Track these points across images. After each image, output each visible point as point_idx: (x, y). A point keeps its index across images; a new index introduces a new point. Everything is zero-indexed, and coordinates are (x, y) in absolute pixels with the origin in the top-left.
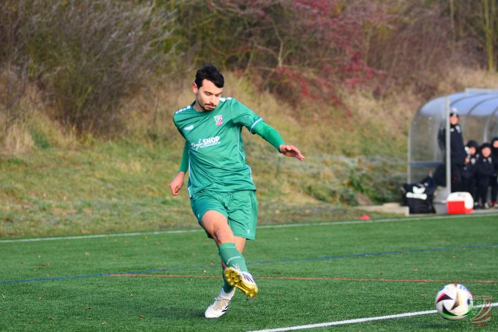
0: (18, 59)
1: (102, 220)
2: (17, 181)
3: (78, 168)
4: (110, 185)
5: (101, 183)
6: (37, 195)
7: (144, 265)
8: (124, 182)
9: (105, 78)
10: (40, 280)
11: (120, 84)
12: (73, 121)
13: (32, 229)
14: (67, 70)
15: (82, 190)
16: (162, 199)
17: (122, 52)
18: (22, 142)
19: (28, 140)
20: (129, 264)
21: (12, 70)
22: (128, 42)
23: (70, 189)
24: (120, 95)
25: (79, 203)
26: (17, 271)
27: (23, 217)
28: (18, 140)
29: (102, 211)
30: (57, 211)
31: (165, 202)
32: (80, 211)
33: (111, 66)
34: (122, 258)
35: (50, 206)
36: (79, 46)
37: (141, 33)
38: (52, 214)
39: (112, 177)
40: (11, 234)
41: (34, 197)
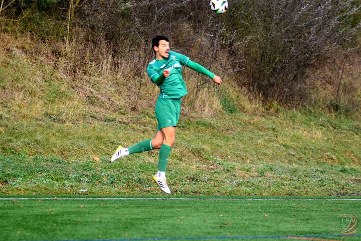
0: (212, 26)
1: (283, 184)
2: (204, 143)
3: (262, 133)
4: (291, 152)
5: (284, 149)
6: (222, 156)
7: (321, 230)
8: (305, 149)
9: (293, 49)
10: (221, 238)
11: (307, 55)
12: (260, 88)
13: (216, 189)
14: (258, 39)
15: (265, 154)
16: (341, 167)
17: (311, 24)
18: (211, 106)
19: (217, 104)
20: (306, 228)
21: (205, 36)
22: (317, 15)
23: (253, 153)
24: (306, 66)
25: (261, 167)
26: (200, 228)
27: (208, 177)
28: (207, 104)
29: (282, 176)
30: (240, 173)
31: (343, 171)
32: (261, 175)
33: (299, 38)
34: (299, 221)
35: (233, 168)
36: (271, 17)
37: (330, 8)
38: (235, 176)
39: (294, 144)
40: (196, 193)
41: (219, 160)
